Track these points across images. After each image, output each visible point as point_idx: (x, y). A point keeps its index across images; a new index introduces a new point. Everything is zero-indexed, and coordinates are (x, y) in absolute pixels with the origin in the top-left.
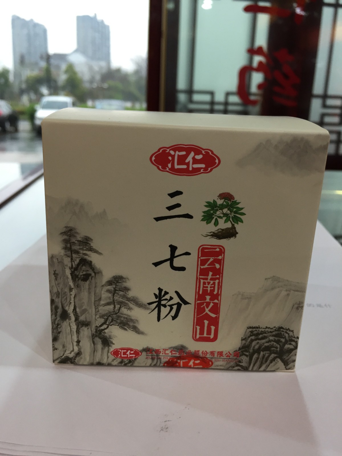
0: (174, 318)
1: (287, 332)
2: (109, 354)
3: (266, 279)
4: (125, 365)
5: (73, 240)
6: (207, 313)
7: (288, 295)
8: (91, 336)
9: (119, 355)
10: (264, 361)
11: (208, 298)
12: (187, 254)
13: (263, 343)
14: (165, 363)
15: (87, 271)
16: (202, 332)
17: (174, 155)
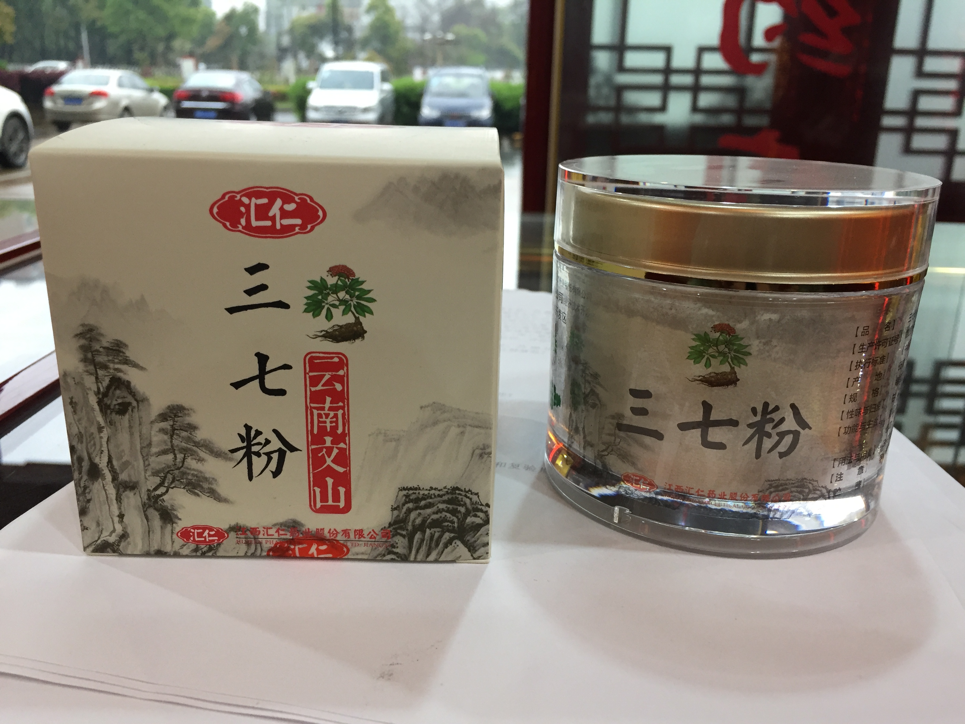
0: (276, 474)
1: (468, 495)
2: (175, 536)
3: (421, 407)
4: (203, 555)
5: (96, 346)
6: (329, 466)
7: (462, 433)
8: (141, 506)
9: (192, 538)
10: (433, 545)
11: (328, 440)
12: (286, 367)
13: (428, 515)
14: (269, 550)
15: (124, 397)
16: (324, 498)
17: (250, 204)
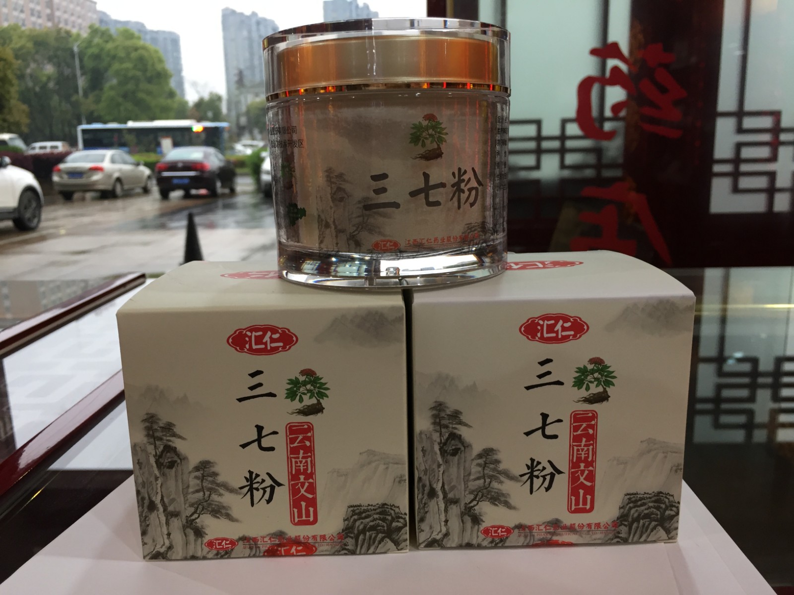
0: (269, 501)
1: (393, 508)
2: (203, 546)
3: (360, 454)
4: (222, 557)
5: (155, 427)
6: (303, 494)
7: (387, 468)
8: (182, 527)
9: (214, 547)
10: (371, 542)
11: (302, 477)
13: (368, 523)
14: (265, 552)
15: (172, 457)
16: (300, 516)
17: (251, 336)
